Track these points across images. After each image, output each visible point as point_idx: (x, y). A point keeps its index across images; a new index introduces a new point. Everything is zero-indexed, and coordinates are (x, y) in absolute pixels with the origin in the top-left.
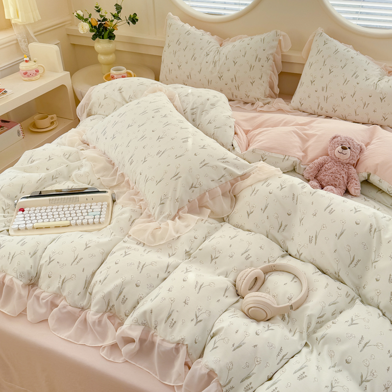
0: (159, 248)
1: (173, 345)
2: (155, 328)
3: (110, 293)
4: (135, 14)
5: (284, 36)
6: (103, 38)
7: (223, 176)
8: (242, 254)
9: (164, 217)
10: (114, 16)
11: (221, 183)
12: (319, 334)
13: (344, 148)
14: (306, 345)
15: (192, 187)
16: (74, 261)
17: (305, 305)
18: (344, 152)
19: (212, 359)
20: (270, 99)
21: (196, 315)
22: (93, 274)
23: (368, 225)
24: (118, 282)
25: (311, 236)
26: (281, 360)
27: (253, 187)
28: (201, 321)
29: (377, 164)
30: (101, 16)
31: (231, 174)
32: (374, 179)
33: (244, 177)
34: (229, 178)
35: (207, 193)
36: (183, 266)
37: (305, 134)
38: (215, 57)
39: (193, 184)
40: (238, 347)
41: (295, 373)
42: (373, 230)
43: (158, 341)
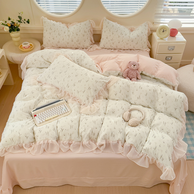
0: (94, 114)
1: (117, 142)
2: (109, 139)
3: (89, 133)
4: (28, 19)
5: (92, 22)
6: (14, 31)
7: (103, 84)
8: (121, 108)
9: (90, 103)
10: (18, 21)
11: (103, 87)
12: (152, 124)
13: (134, 65)
14: (150, 129)
16: (71, 127)
18: (135, 67)
19: (129, 141)
21: (119, 131)
22: (78, 129)
23: (153, 90)
24: (90, 129)
25: (138, 97)
26: (147, 135)
27: (114, 85)
28: (121, 132)
29: (144, 68)
30: (12, 22)
31: (105, 83)
32: (144, 73)
33: (109, 83)
34: (105, 84)
35: (100, 91)
36: (106, 117)
37: (118, 61)
38: (68, 33)
39: (95, 90)
40: (136, 135)
41: (153, 137)
42: (154, 91)
43: (111, 142)
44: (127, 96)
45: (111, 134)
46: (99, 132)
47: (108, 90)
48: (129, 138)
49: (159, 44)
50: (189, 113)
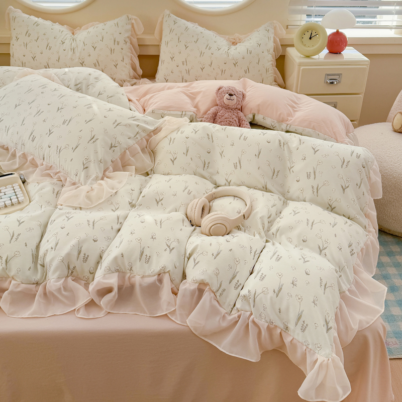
0: (99, 207)
1: (156, 277)
2: (131, 269)
3: (68, 255)
5: (135, 19)
7: (138, 133)
8: (184, 191)
11: (137, 140)
12: (274, 229)
13: (231, 95)
15: (111, 147)
16: (12, 239)
17: (253, 213)
18: (232, 98)
19: (195, 274)
20: (135, 81)
21: (167, 245)
22: (38, 247)
24: (74, 242)
25: (235, 163)
26: (254, 256)
27: (169, 137)
28: (173, 248)
31: (144, 130)
33: (156, 131)
34: (144, 134)
35: (127, 151)
36: (133, 213)
37: (191, 93)
38: (71, 44)
39: (112, 144)
40: (217, 255)
41: (272, 257)
42: (282, 144)
43: (137, 280)
44: (206, 166)
45: (138, 254)
46: (103, 252)
47: (153, 153)
48: (195, 266)
49: (302, 68)
50: (390, 240)
